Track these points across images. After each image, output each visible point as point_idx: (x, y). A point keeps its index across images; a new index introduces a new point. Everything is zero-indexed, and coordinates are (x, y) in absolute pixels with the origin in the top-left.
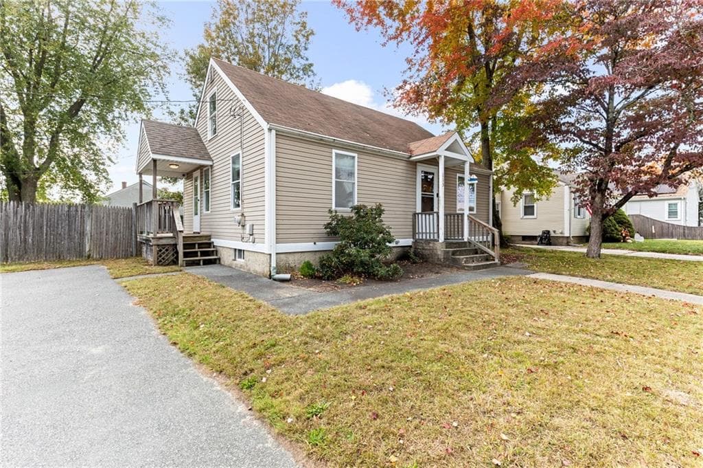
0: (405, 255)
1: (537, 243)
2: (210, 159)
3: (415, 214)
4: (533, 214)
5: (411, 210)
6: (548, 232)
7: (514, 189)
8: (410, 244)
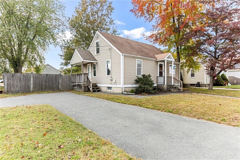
0: (154, 89)
1: (195, 86)
2: (97, 61)
3: (157, 77)
4: (194, 76)
5: (156, 76)
6: (199, 83)
7: (187, 68)
8: (156, 86)
